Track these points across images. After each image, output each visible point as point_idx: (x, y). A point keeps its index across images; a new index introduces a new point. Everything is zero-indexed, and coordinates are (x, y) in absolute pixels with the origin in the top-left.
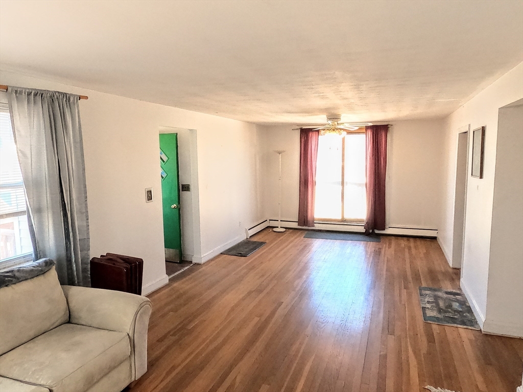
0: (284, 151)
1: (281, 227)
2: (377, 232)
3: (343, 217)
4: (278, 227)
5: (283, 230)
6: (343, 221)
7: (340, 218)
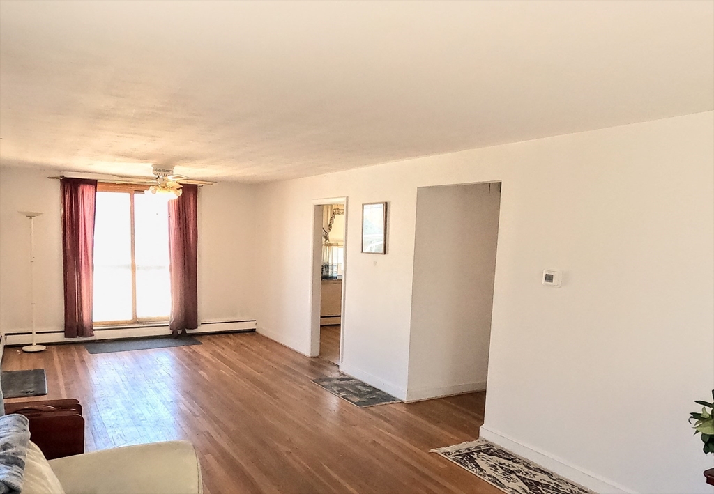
0: (38, 214)
1: (37, 344)
2: (188, 331)
3: (135, 315)
4: (31, 344)
5: (43, 348)
6: (136, 323)
7: (130, 318)
